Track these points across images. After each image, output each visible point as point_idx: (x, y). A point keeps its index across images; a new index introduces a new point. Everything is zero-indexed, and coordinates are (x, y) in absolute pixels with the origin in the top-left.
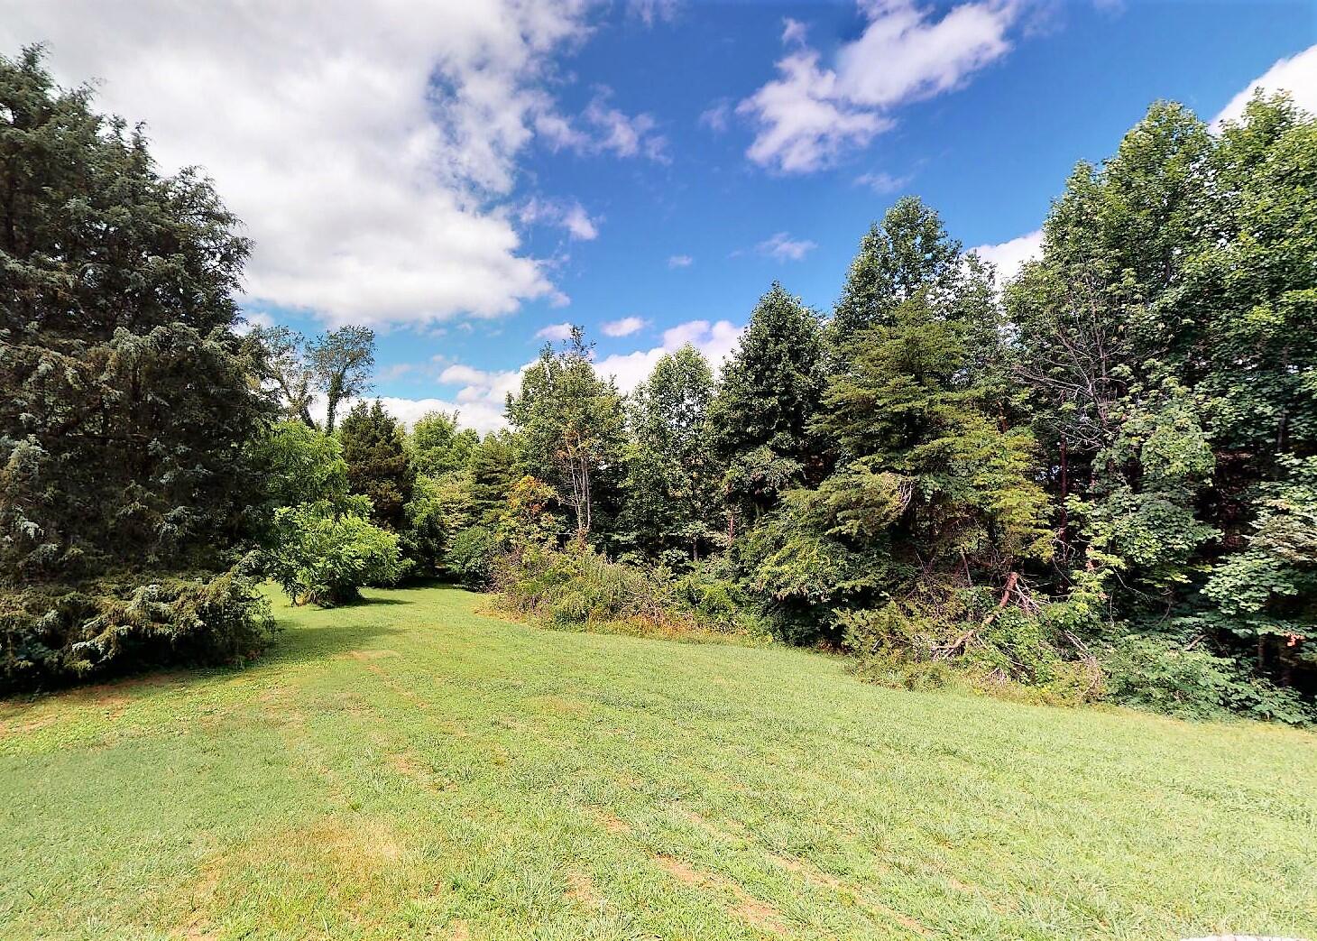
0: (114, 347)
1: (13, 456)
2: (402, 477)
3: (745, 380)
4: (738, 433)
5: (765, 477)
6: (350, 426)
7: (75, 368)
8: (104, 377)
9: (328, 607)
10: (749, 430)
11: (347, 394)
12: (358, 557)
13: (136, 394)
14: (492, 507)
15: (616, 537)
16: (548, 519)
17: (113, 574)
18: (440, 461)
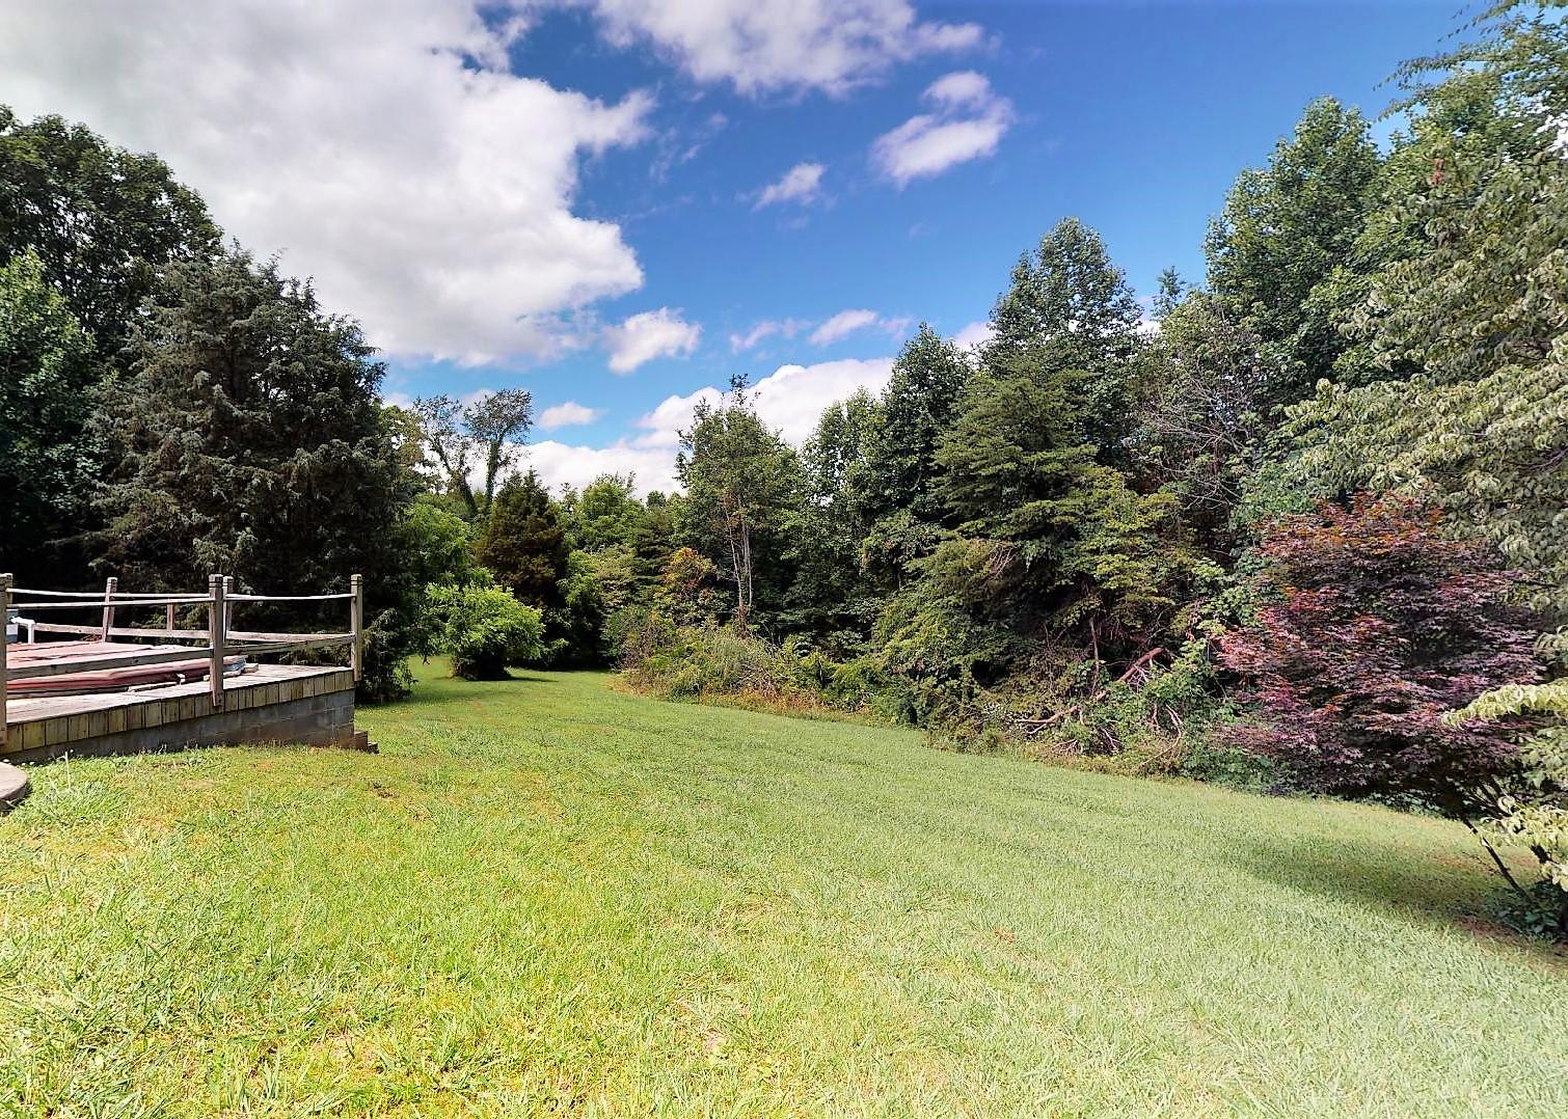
0: (296, 462)
1: (238, 542)
2: (556, 551)
3: (882, 437)
4: (878, 496)
5: (900, 544)
6: (504, 498)
7: (273, 479)
8: (289, 485)
9: (472, 680)
10: (887, 492)
11: (505, 463)
12: (499, 632)
13: (309, 494)
14: (648, 583)
15: (783, 616)
16: (705, 596)
17: (296, 625)
18: (608, 532)
